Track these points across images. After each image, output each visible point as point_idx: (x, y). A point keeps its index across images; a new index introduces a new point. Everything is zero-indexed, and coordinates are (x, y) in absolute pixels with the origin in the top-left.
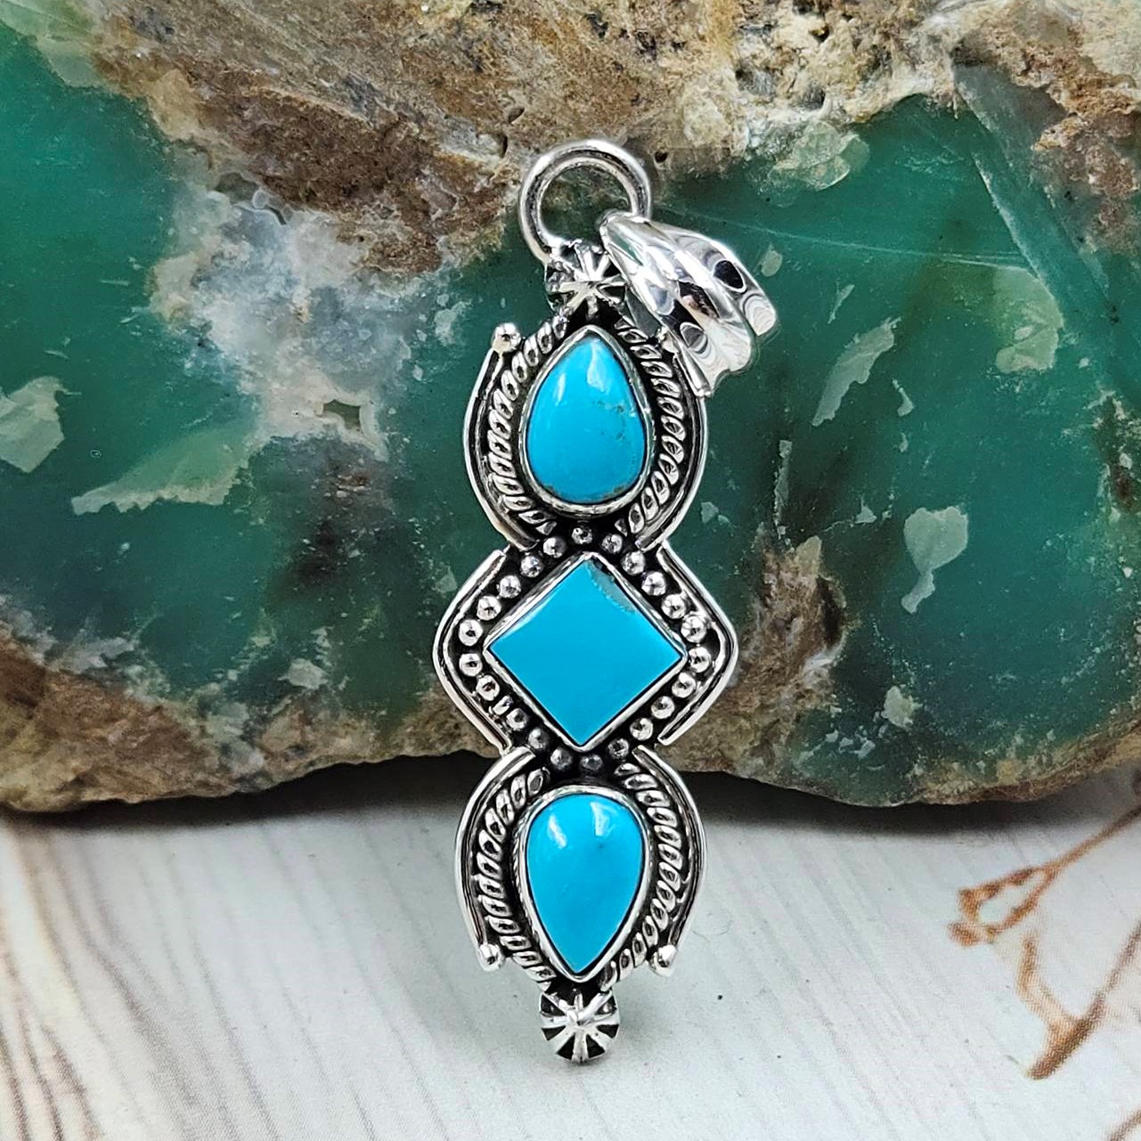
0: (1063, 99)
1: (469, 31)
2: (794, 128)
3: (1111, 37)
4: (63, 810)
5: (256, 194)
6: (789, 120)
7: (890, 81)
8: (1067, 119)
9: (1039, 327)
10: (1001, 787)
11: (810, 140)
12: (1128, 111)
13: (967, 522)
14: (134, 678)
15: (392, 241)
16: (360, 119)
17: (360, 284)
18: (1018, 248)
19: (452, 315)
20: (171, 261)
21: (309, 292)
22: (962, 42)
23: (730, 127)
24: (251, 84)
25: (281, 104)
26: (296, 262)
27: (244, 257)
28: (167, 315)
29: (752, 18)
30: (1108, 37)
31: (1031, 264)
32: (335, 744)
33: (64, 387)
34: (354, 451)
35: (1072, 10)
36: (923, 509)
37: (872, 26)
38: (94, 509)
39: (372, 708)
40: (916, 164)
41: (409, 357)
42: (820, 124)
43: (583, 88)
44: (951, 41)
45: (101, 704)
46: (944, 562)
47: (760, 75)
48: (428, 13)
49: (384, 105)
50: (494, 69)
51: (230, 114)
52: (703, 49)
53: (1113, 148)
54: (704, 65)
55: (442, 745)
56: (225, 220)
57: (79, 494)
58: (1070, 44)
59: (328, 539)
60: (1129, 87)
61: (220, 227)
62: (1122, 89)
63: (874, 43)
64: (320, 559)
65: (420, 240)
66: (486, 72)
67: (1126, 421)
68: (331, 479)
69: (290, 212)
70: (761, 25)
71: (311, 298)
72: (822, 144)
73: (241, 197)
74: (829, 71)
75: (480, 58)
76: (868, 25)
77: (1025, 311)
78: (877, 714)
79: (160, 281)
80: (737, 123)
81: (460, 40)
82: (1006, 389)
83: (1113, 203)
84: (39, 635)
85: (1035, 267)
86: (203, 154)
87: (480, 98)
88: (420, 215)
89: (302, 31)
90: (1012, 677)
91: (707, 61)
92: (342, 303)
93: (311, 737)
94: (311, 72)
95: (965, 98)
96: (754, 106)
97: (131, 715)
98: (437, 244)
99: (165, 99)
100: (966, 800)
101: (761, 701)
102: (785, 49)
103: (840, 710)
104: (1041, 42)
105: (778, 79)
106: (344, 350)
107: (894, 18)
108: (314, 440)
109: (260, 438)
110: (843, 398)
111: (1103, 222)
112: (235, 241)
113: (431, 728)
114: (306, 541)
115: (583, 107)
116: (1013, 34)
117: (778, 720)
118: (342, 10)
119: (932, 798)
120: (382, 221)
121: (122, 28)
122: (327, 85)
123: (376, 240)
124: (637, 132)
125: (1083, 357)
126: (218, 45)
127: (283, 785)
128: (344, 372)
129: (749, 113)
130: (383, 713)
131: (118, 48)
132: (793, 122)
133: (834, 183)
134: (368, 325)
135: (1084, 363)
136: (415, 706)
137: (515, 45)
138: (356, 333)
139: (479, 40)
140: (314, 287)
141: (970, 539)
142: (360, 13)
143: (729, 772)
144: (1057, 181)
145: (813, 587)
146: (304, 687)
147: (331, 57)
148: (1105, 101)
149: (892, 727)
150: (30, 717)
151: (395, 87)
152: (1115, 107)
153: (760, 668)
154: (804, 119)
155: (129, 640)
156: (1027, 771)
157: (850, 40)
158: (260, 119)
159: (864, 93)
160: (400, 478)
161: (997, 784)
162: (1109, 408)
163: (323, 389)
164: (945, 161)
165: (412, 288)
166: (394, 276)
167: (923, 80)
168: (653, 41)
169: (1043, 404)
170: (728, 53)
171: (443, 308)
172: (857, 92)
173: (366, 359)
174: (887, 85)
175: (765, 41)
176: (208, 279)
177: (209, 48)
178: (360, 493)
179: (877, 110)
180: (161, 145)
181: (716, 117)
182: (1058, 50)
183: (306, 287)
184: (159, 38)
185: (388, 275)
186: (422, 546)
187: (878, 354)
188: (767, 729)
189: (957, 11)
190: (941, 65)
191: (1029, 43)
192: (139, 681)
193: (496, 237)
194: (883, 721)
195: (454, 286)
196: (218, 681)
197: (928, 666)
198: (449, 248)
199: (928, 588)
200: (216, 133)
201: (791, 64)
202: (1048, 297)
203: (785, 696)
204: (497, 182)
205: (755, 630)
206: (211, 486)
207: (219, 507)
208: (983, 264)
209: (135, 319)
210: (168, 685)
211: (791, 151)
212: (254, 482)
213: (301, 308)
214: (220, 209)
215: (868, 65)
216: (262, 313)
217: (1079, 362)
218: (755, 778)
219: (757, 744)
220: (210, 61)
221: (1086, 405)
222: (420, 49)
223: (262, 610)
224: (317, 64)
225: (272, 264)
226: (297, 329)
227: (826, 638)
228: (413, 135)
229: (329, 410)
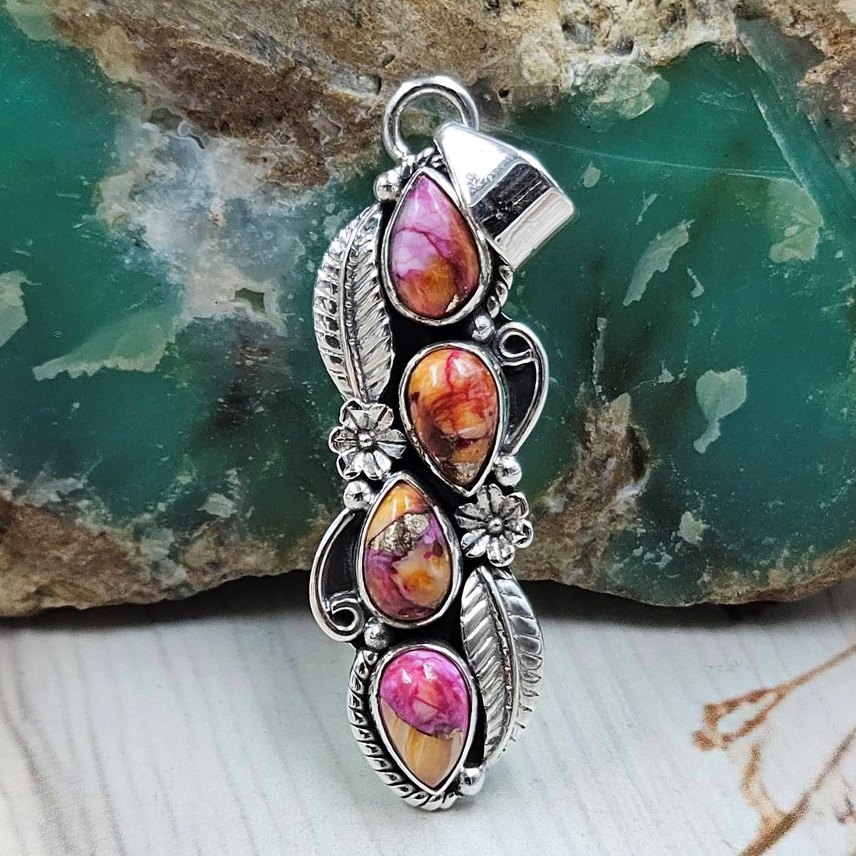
0: (823, 45)
2: (609, 70)
4: (27, 614)
5: (181, 124)
6: (606, 64)
7: (685, 32)
8: (826, 62)
9: (804, 227)
10: (772, 590)
11: (622, 80)
13: (746, 381)
14: (84, 510)
15: (289, 161)
16: (265, 65)
17: (264, 196)
18: (787, 164)
19: (337, 220)
20: (113, 179)
21: (223, 202)
24: (176, 37)
25: (202, 53)
26: (213, 179)
27: (171, 175)
28: (110, 221)
31: (798, 175)
32: (243, 560)
33: (28, 279)
34: (259, 328)
36: (711, 371)
38: (51, 376)
39: (273, 532)
41: (303, 253)
42: (630, 66)
43: (441, 39)
45: (56, 530)
46: (727, 414)
47: (582, 28)
49: (283, 53)
50: (371, 25)
51: (161, 62)
52: (536, 7)
54: (537, 20)
56: (156, 145)
57: (39, 364)
58: (829, 3)
59: (238, 399)
61: (152, 152)
63: (672, 2)
64: (232, 414)
65: (311, 161)
66: (364, 26)
68: (241, 350)
69: (208, 139)
71: (225, 207)
72: (632, 82)
73: (170, 128)
74: (636, 25)
75: (359, 15)
77: (793, 214)
78: (674, 534)
79: (105, 194)
80: (564, 66)
81: (344, 1)
82: (777, 276)
84: (7, 476)
85: (801, 179)
86: (139, 93)
87: (360, 48)
88: (313, 141)
90: (781, 503)
91: (540, 17)
92: (251, 210)
93: (223, 556)
94: (225, 28)
95: (745, 45)
96: (577, 52)
97: (81, 538)
98: (326, 163)
99: (108, 50)
100: (744, 602)
101: (582, 524)
102: (601, 7)
103: (644, 531)
105: (596, 31)
106: (252, 248)
108: (227, 320)
109: (186, 318)
110: (647, 283)
111: (855, 143)
112: (164, 163)
114: (221, 400)
115: (441, 54)
117: (595, 540)
119: (716, 598)
120: (281, 146)
122: (238, 38)
123: (277, 160)
124: (485, 73)
125: (839, 250)
126: (151, 6)
127: (202, 593)
128: (252, 265)
129: (573, 58)
130: (282, 536)
131: (71, 9)
132: (608, 65)
133: (642, 113)
134: (271, 228)
135: (840, 254)
137: (387, 5)
138: (261, 235)
140: (227, 199)
141: (748, 394)
143: (556, 580)
144: (818, 110)
145: (624, 433)
146: (217, 516)
147: (241, 15)
149: (685, 543)
151: (292, 39)
153: (582, 496)
154: (617, 63)
155: (79, 479)
156: (793, 577)
158: (184, 65)
159: (665, 41)
160: (296, 350)
161: (770, 588)
163: (235, 279)
164: (730, 96)
165: (306, 199)
166: (291, 188)
167: (711, 31)
169: (806, 287)
170: (556, 11)
171: (330, 215)
172: (659, 41)
173: (270, 255)
174: (683, 35)
175: (585, 1)
176: (142, 192)
177: (144, 10)
178: (265, 362)
179: (676, 55)
180: (105, 86)
181: (547, 61)
182: (819, 7)
183: (222, 198)
184: (104, 1)
185: (286, 189)
186: (313, 403)
187: (676, 249)
188: (586, 546)
190: (727, 20)
192: (87, 512)
193: (373, 157)
194: (678, 539)
195: (339, 197)
196: (151, 512)
197: (714, 495)
198: (335, 167)
199: (715, 433)
200: (150, 76)
201: (606, 19)
202: (812, 204)
203: (600, 520)
204: (374, 114)
205: (578, 468)
206: (145, 357)
207: (151, 374)
208: (760, 176)
209: (85, 225)
210: (110, 515)
211: (607, 88)
212: (180, 354)
213: (217, 215)
214: (152, 137)
215: (667, 19)
216: (186, 220)
217: (835, 253)
218: (577, 584)
219: (578, 558)
220: (145, 19)
221: (841, 287)
222: (312, 8)
223: (186, 455)
224: (230, 20)
225: (194, 180)
226: (215, 232)
227: (634, 474)
228: (307, 77)
229: (239, 296)
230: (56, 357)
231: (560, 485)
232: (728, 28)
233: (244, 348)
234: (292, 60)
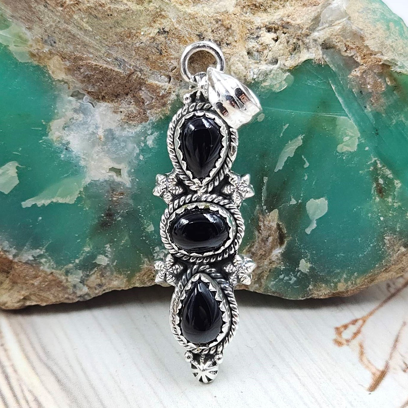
0: (359, 60)
1: (158, 41)
2: (268, 72)
3: (374, 38)
4: (19, 308)
5: (85, 97)
6: (266, 69)
8: (360, 67)
9: (352, 137)
10: (339, 292)
11: (273, 76)
12: (381, 63)
13: (327, 203)
14: (43, 263)
15: (132, 112)
16: (121, 71)
17: (121, 127)
18: (343, 110)
19: (152, 137)
20: (56, 121)
21: (104, 131)
22: (324, 41)
23: (246, 71)
24: (83, 60)
25: (94, 67)
26: (99, 120)
27: (81, 119)
28: (55, 139)
29: (252, 34)
30: (373, 38)
31: (349, 115)
32: (112, 283)
33: (20, 164)
34: (119, 184)
35: (361, 30)
36: (312, 199)
37: (293, 36)
38: (30, 206)
39: (125, 271)
40: (309, 83)
41: (138, 152)
42: (277, 70)
44: (321, 41)
45: (32, 272)
46: (319, 217)
47: (255, 53)
48: (143, 35)
49: (129, 66)
50: (166, 54)
51: (76, 71)
52: (236, 45)
53: (376, 76)
54: (237, 51)
55: (149, 283)
56: (74, 106)
57: (24, 200)
58: (361, 41)
59: (110, 214)
60: (381, 55)
61: (72, 109)
62: (378, 56)
63: (294, 42)
64: (107, 221)
65: (141, 112)
66: (163, 54)
67: (381, 168)
68: (111, 193)
69: (96, 103)
70: (255, 36)
71: (104, 133)
73: (79, 99)
74: (279, 52)
75: (161, 50)
76: (292, 36)
77: (347, 132)
78: (297, 268)
79: (52, 128)
81: (154, 44)
82: (340, 158)
83: (376, 94)
84: (11, 249)
85: (350, 117)
86: (66, 84)
87: (161, 64)
88: (141, 103)
89: (101, 42)
90: (343, 255)
91: (238, 49)
92: (115, 133)
93: (104, 281)
94: (103, 56)
95: (326, 60)
96: (254, 64)
97: (42, 275)
98: (147, 113)
99: (53, 66)
100: (327, 297)
101: (258, 265)
102: (264, 44)
103: (284, 267)
104: (351, 41)
105: (262, 54)
106: (116, 150)
107: (301, 33)
108: (106, 181)
109: (87, 180)
110: (285, 162)
111: (373, 101)
112: (78, 114)
113: (145, 277)
114: (103, 215)
116: (342, 38)
117: (263, 272)
118: (114, 34)
119: (315, 296)
120: (128, 106)
121: (39, 42)
122: (109, 60)
123: (126, 112)
125: (367, 146)
126: (72, 47)
127: (94, 298)
128: (116, 157)
129: (252, 67)
130: (129, 272)
131: (38, 49)
132: (268, 69)
133: (282, 90)
134: (124, 141)
135: (367, 149)
136: (140, 270)
137: (173, 45)
138: (120, 144)
139: (161, 43)
140: (105, 129)
141: (328, 209)
142: (120, 35)
143: (247, 289)
144: (357, 87)
145: (275, 226)
146: (101, 265)
147: (110, 50)
148: (373, 60)
149: (302, 273)
150: (7, 277)
151: (132, 60)
152: (377, 62)
153: (258, 254)
154: (271, 68)
155: (41, 250)
156: (347, 286)
157: (286, 41)
158: (86, 72)
159: (291, 59)
160: (135, 193)
161: (338, 291)
162: (375, 163)
163: (109, 163)
164: (319, 82)
165: (139, 128)
167: (311, 54)
168: (220, 43)
169: (353, 163)
170: (244, 46)
171: (150, 135)
172: (289, 59)
173: (124, 153)
174: (299, 56)
175: (257, 42)
176: (68, 127)
177: (69, 49)
178: (121, 198)
179: (296, 65)
180: (52, 81)
181: (242, 68)
182: (357, 43)
183: (102, 129)
184: (51, 45)
185: (130, 124)
186: (142, 216)
187: (297, 147)
188: (260, 274)
189: (322, 30)
190: (318, 49)
191: (347, 41)
192: (45, 264)
193: (167, 110)
194: (299, 271)
195: (153, 127)
196: (72, 263)
197: (314, 252)
198: (151, 114)
199: (314, 225)
200: (71, 77)
201: (266, 50)
202: (354, 127)
203: (266, 263)
204: (168, 92)
205: (256, 241)
206: (70, 197)
207: (73, 204)
208: (333, 116)
209: (44, 142)
210: (55, 265)
211: (267, 79)
212: (85, 196)
213: (101, 136)
214: (73, 103)
215: (292, 49)
216: (88, 138)
217: (365, 148)
218: (255, 291)
219: (256, 280)
220: (69, 53)
221: (367, 163)
222: (141, 47)
223: (88, 239)
224: (106, 53)
225: (90, 121)
226: (100, 143)
227: (279, 243)
228: (139, 76)
229: (111, 170)
230: (32, 198)
231: (248, 249)
232: (319, 52)
233: (113, 193)
234: (132, 69)
